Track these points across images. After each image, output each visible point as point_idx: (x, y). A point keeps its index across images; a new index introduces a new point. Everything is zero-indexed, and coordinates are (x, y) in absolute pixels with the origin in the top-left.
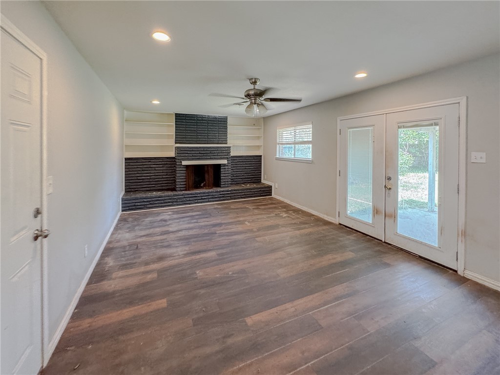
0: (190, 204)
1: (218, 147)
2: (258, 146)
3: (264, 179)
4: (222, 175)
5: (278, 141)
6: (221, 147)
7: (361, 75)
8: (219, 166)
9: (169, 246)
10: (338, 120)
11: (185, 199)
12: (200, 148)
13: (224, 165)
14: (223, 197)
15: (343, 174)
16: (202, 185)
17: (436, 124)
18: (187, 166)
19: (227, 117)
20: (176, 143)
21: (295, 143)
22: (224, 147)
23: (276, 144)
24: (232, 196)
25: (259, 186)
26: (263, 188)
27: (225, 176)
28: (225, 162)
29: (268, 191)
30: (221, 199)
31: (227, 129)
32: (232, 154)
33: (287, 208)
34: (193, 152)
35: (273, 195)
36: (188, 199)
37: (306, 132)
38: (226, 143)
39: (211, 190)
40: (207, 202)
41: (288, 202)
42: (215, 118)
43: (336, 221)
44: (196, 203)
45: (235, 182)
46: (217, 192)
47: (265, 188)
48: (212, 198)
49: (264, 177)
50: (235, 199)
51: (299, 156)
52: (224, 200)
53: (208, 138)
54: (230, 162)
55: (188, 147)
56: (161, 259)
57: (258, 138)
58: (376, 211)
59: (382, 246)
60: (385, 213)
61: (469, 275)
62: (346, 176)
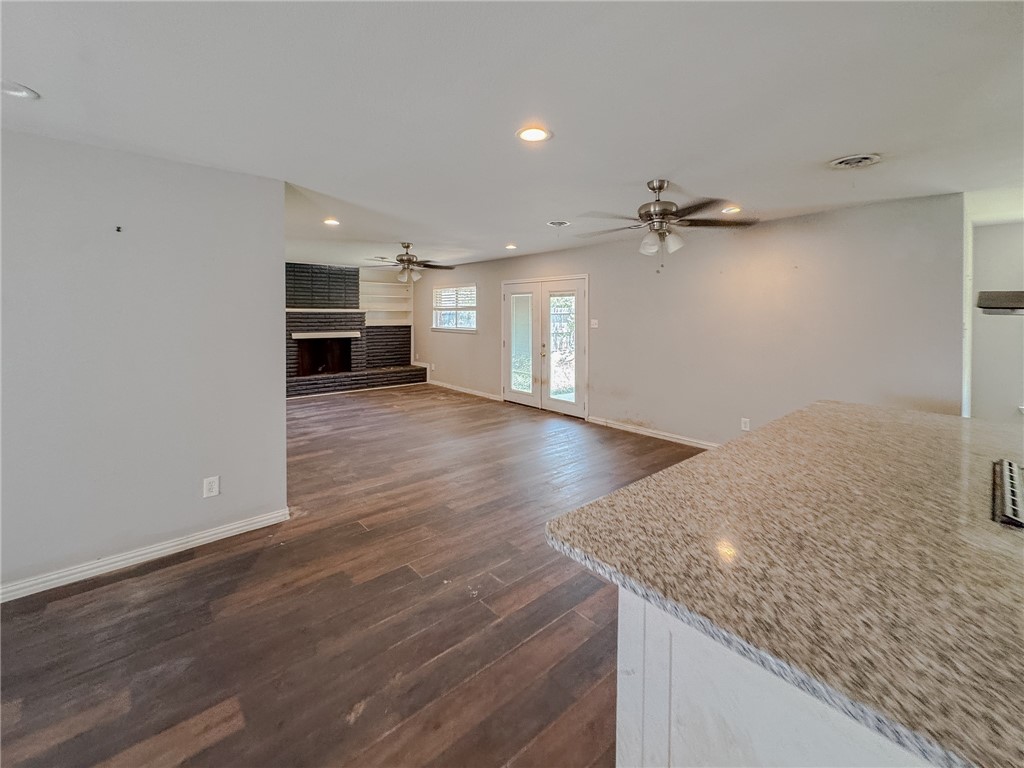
0: (307, 394)
1: (346, 314)
2: (406, 312)
3: (415, 360)
4: (352, 354)
5: (434, 305)
6: (351, 313)
7: (511, 247)
8: (348, 341)
9: (308, 427)
10: (502, 286)
11: (299, 388)
12: (320, 314)
13: (356, 339)
14: (357, 384)
15: (507, 345)
16: (320, 369)
17: (573, 295)
18: (299, 341)
19: (358, 269)
20: (287, 307)
21: (457, 309)
22: (355, 314)
23: (432, 309)
24: (370, 382)
25: (408, 369)
26: (412, 371)
27: (358, 355)
28: (357, 334)
29: (420, 375)
30: (354, 386)
31: (358, 286)
32: (368, 323)
33: (446, 392)
34: (308, 320)
35: (429, 381)
36: (304, 387)
37: (468, 295)
38: (358, 308)
39: (337, 375)
40: (333, 391)
41: (449, 386)
42: (341, 270)
43: (500, 398)
44: (316, 393)
45: (371, 365)
46: (348, 377)
47: (416, 370)
48: (342, 386)
49: (415, 357)
50: (373, 386)
51: (464, 325)
52: (357, 388)
53: (329, 300)
54: (364, 334)
55: (301, 313)
56: (305, 434)
57: (406, 300)
58: (535, 380)
59: (538, 412)
60: (541, 380)
61: (591, 419)
62: (510, 347)
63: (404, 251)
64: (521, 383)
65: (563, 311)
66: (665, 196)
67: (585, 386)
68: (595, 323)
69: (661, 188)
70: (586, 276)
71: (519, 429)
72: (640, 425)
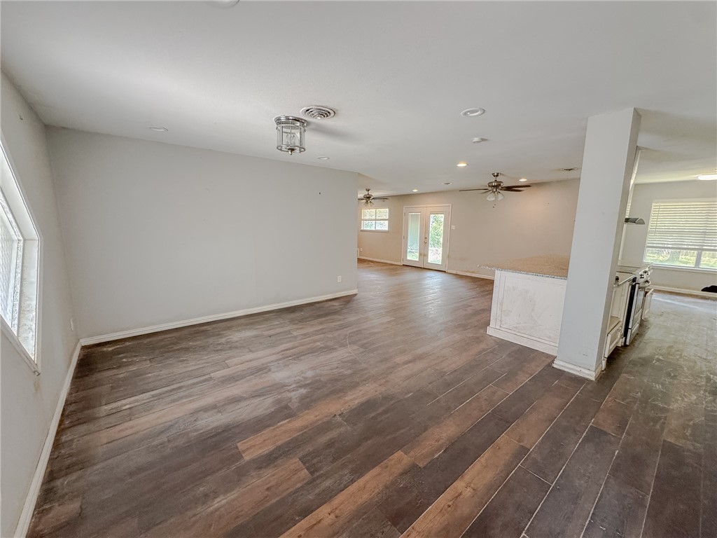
10: (404, 209)
15: (406, 238)
17: (443, 214)
21: (376, 220)
23: (361, 220)
37: (384, 212)
43: (401, 263)
51: (381, 228)
58: (420, 254)
59: (421, 268)
60: (424, 255)
61: (449, 271)
62: (407, 237)
63: (367, 193)
64: (413, 256)
65: (438, 223)
66: (499, 179)
67: (447, 256)
68: (453, 227)
69: (497, 176)
70: (451, 205)
71: (411, 276)
72: (473, 272)
